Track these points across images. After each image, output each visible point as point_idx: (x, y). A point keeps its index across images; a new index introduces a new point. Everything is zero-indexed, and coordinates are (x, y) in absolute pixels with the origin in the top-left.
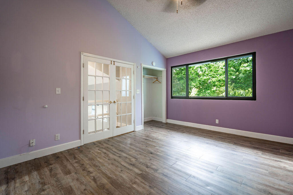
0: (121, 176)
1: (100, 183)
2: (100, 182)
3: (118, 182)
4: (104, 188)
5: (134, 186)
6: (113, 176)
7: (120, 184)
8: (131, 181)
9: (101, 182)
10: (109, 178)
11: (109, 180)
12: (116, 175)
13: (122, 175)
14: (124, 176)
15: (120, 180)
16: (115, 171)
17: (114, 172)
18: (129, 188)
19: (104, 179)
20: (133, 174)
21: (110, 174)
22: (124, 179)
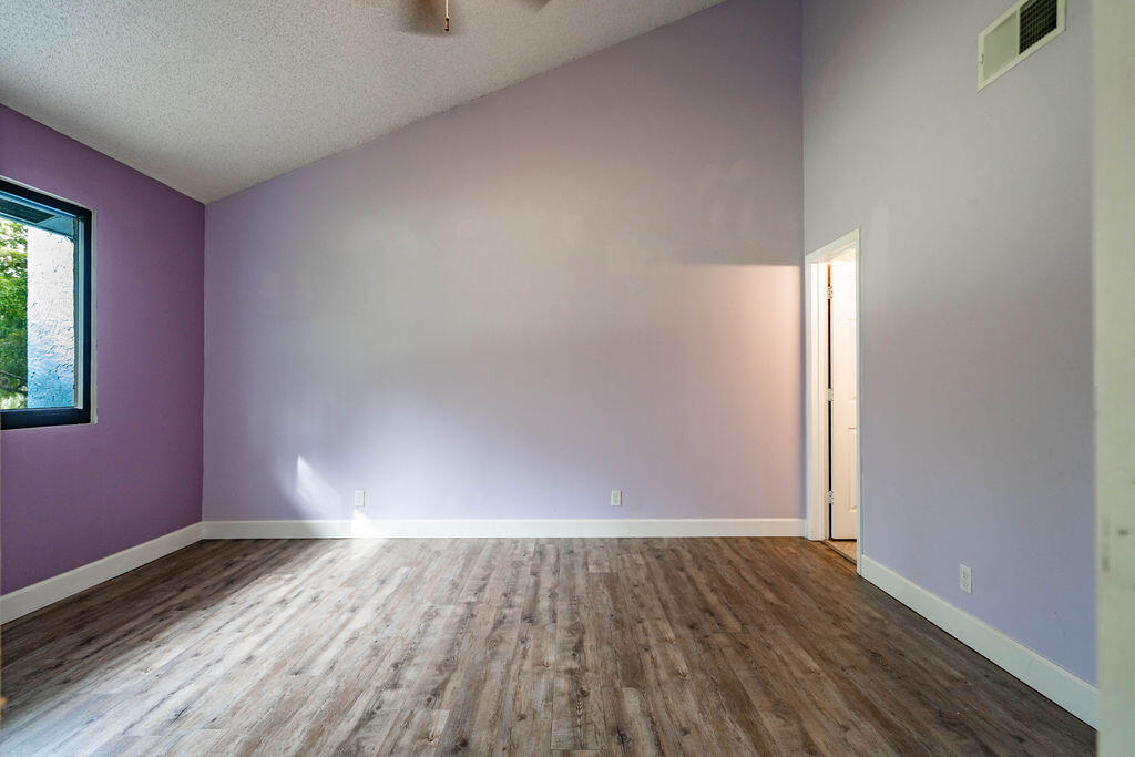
0: (702, 712)
1: (787, 723)
2: (788, 729)
3: (724, 700)
4: (778, 703)
5: (683, 667)
6: (731, 726)
7: (722, 690)
8: (681, 683)
9: (784, 726)
10: (750, 727)
11: (752, 718)
12: (719, 724)
13: (696, 717)
14: (691, 705)
15: (713, 701)
16: (715, 743)
17: (720, 739)
18: (702, 670)
19: (771, 731)
20: (659, 697)
21: (739, 739)
22: (701, 697)
